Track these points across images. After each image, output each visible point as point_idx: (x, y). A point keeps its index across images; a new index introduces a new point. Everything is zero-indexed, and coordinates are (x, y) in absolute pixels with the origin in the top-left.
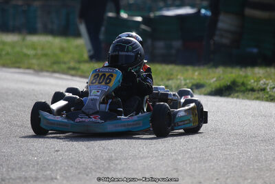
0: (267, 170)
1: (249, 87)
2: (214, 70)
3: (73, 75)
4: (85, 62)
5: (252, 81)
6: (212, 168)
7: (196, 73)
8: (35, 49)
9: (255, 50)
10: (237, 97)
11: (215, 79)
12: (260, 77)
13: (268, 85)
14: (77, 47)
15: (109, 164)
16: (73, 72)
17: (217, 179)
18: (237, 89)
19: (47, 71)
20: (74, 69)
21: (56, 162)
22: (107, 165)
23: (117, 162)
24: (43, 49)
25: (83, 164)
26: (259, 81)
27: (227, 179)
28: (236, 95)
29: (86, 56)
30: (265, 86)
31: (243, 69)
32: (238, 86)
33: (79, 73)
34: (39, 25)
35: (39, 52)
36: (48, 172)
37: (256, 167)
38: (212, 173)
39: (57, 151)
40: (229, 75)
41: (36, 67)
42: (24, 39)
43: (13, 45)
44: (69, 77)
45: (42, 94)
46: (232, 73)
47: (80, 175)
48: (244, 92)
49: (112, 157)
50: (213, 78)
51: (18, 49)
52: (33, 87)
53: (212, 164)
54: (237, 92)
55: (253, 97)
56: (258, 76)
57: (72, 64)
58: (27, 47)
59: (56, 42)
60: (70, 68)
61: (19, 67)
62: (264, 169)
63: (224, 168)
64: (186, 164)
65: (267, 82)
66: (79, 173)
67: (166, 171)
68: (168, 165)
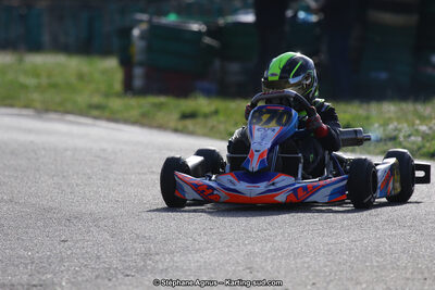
0: (393, 268)
3: (95, 118)
4: (118, 95)
5: (376, 125)
6: (306, 265)
8: (37, 75)
9: (384, 75)
12: (390, 119)
13: (400, 131)
14: (105, 72)
15: (144, 261)
16: (95, 113)
17: (314, 284)
19: (56, 111)
20: (98, 107)
21: (62, 260)
22: (142, 264)
23: (158, 257)
24: (49, 76)
25: (105, 262)
26: (388, 125)
27: (328, 283)
29: (118, 86)
30: (396, 133)
31: (365, 106)
33: (107, 114)
34: (46, 38)
35: (44, 81)
36: (49, 276)
37: (375, 264)
38: (307, 273)
41: (38, 105)
43: (3, 70)
44: (90, 121)
45: (44, 149)
47: (99, 280)
49: (150, 250)
51: (10, 76)
52: (31, 137)
53: (308, 259)
55: (377, 151)
56: (387, 116)
57: (96, 99)
58: (25, 72)
59: (72, 64)
60: (92, 107)
61: (12, 106)
62: (389, 266)
63: (326, 266)
64: (266, 261)
65: (399, 126)
66: (97, 277)
67: (234, 270)
68: (238, 263)
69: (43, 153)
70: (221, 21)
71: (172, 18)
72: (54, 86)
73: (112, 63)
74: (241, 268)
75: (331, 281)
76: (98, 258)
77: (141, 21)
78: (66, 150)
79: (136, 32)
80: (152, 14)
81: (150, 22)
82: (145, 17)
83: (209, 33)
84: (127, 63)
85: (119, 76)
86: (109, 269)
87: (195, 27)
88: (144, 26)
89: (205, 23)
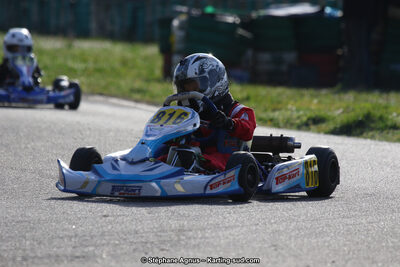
1: (389, 123)
2: (342, 96)
3: (137, 101)
4: (158, 81)
5: (395, 114)
6: (327, 244)
7: (315, 101)
8: (84, 61)
10: (372, 138)
11: (341, 110)
14: (146, 59)
15: (178, 236)
16: (138, 96)
17: (333, 262)
18: (372, 125)
20: (139, 91)
21: (103, 234)
22: (176, 238)
23: (191, 233)
24: (96, 62)
25: (142, 237)
27: (347, 262)
28: (371, 134)
29: (158, 72)
31: (385, 96)
32: (373, 121)
33: (147, 98)
34: (93, 25)
35: (91, 65)
36: (91, 249)
37: (391, 244)
38: (328, 251)
39: (105, 216)
40: (363, 105)
42: (70, 46)
43: (54, 54)
44: (132, 104)
45: (89, 129)
46: (366, 101)
48: (382, 130)
49: (183, 226)
50: (338, 109)
51: (60, 61)
53: (328, 239)
54: (372, 129)
55: (395, 138)
57: (138, 84)
58: (74, 57)
59: (118, 50)
60: (134, 91)
63: (345, 245)
64: (290, 239)
66: (135, 250)
67: (260, 248)
68: (264, 240)
69: (88, 133)
70: (254, 15)
71: (209, 10)
72: (100, 71)
73: (153, 50)
74: (266, 246)
75: (350, 259)
76: (136, 232)
77: (181, 13)
78: (109, 131)
79: (176, 23)
80: (191, 7)
81: (188, 13)
82: (184, 9)
83: (243, 25)
84: (167, 51)
85: (159, 63)
86: (146, 243)
87: (230, 19)
88: (183, 18)
89: (240, 16)
